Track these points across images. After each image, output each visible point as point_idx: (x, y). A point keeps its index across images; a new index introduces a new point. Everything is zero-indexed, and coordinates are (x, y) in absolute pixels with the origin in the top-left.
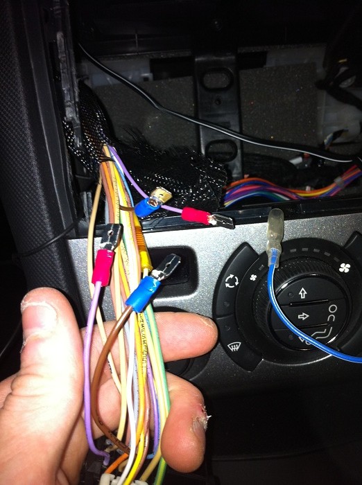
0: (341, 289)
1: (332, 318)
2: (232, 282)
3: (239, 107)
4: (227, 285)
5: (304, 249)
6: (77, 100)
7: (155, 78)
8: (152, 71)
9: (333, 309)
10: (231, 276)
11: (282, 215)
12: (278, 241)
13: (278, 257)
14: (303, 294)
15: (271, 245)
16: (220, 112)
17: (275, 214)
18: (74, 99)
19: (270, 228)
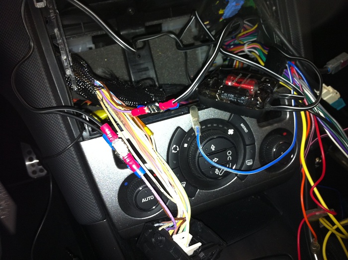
0: (231, 142)
1: (230, 158)
2: (175, 149)
3: (152, 58)
4: (173, 151)
5: (209, 126)
6: (71, 65)
7: (96, 47)
8: (94, 43)
9: (229, 153)
10: (175, 146)
11: (197, 109)
12: (198, 122)
13: (200, 130)
14: (213, 148)
15: (195, 125)
16: (141, 62)
17: (193, 109)
18: (70, 64)
19: (193, 116)
